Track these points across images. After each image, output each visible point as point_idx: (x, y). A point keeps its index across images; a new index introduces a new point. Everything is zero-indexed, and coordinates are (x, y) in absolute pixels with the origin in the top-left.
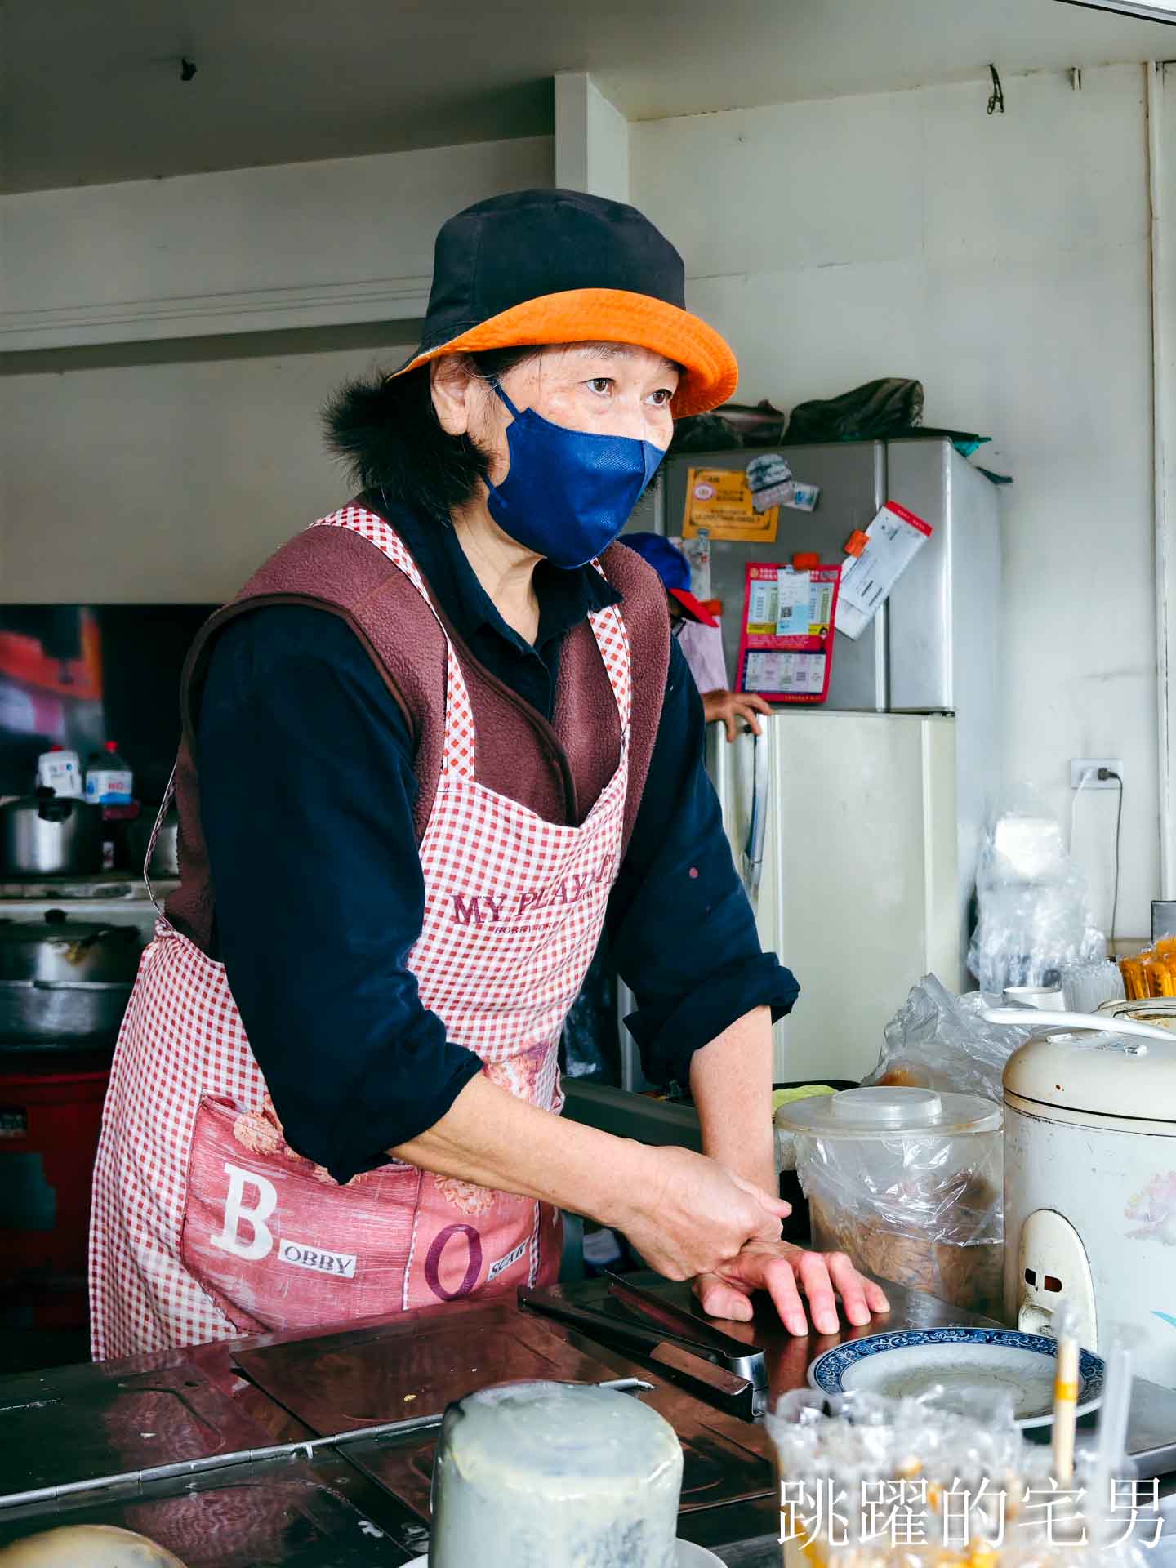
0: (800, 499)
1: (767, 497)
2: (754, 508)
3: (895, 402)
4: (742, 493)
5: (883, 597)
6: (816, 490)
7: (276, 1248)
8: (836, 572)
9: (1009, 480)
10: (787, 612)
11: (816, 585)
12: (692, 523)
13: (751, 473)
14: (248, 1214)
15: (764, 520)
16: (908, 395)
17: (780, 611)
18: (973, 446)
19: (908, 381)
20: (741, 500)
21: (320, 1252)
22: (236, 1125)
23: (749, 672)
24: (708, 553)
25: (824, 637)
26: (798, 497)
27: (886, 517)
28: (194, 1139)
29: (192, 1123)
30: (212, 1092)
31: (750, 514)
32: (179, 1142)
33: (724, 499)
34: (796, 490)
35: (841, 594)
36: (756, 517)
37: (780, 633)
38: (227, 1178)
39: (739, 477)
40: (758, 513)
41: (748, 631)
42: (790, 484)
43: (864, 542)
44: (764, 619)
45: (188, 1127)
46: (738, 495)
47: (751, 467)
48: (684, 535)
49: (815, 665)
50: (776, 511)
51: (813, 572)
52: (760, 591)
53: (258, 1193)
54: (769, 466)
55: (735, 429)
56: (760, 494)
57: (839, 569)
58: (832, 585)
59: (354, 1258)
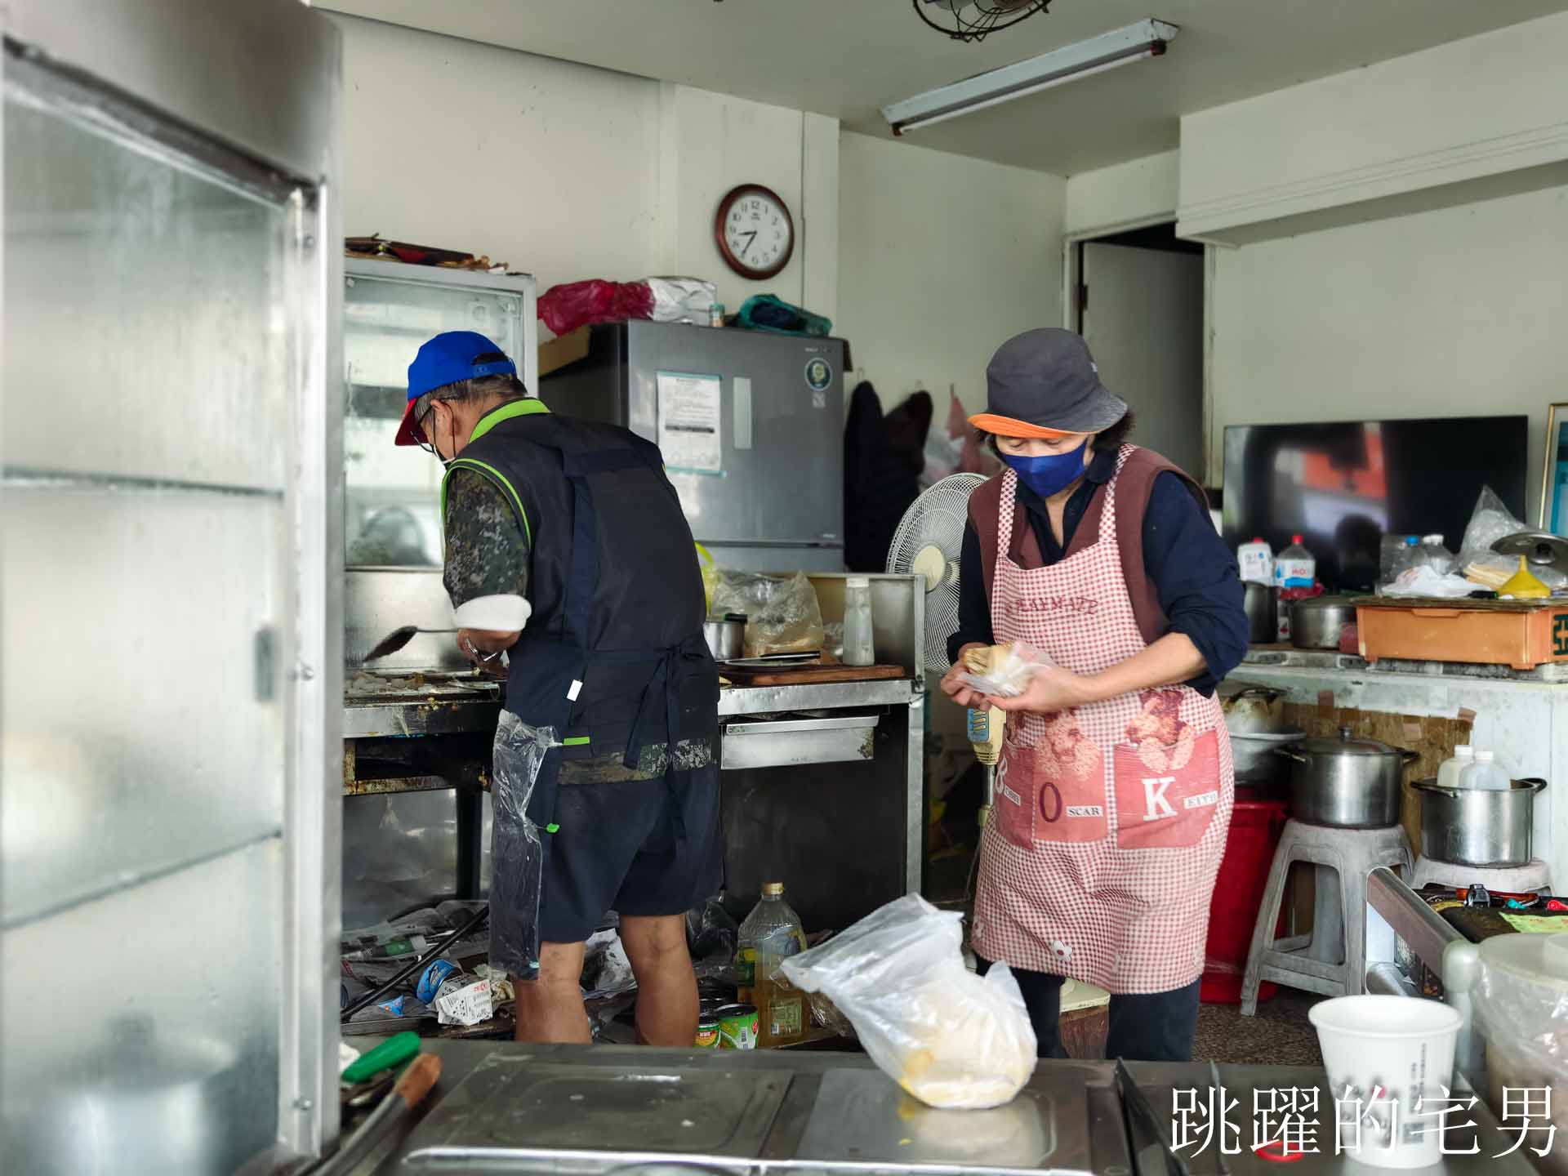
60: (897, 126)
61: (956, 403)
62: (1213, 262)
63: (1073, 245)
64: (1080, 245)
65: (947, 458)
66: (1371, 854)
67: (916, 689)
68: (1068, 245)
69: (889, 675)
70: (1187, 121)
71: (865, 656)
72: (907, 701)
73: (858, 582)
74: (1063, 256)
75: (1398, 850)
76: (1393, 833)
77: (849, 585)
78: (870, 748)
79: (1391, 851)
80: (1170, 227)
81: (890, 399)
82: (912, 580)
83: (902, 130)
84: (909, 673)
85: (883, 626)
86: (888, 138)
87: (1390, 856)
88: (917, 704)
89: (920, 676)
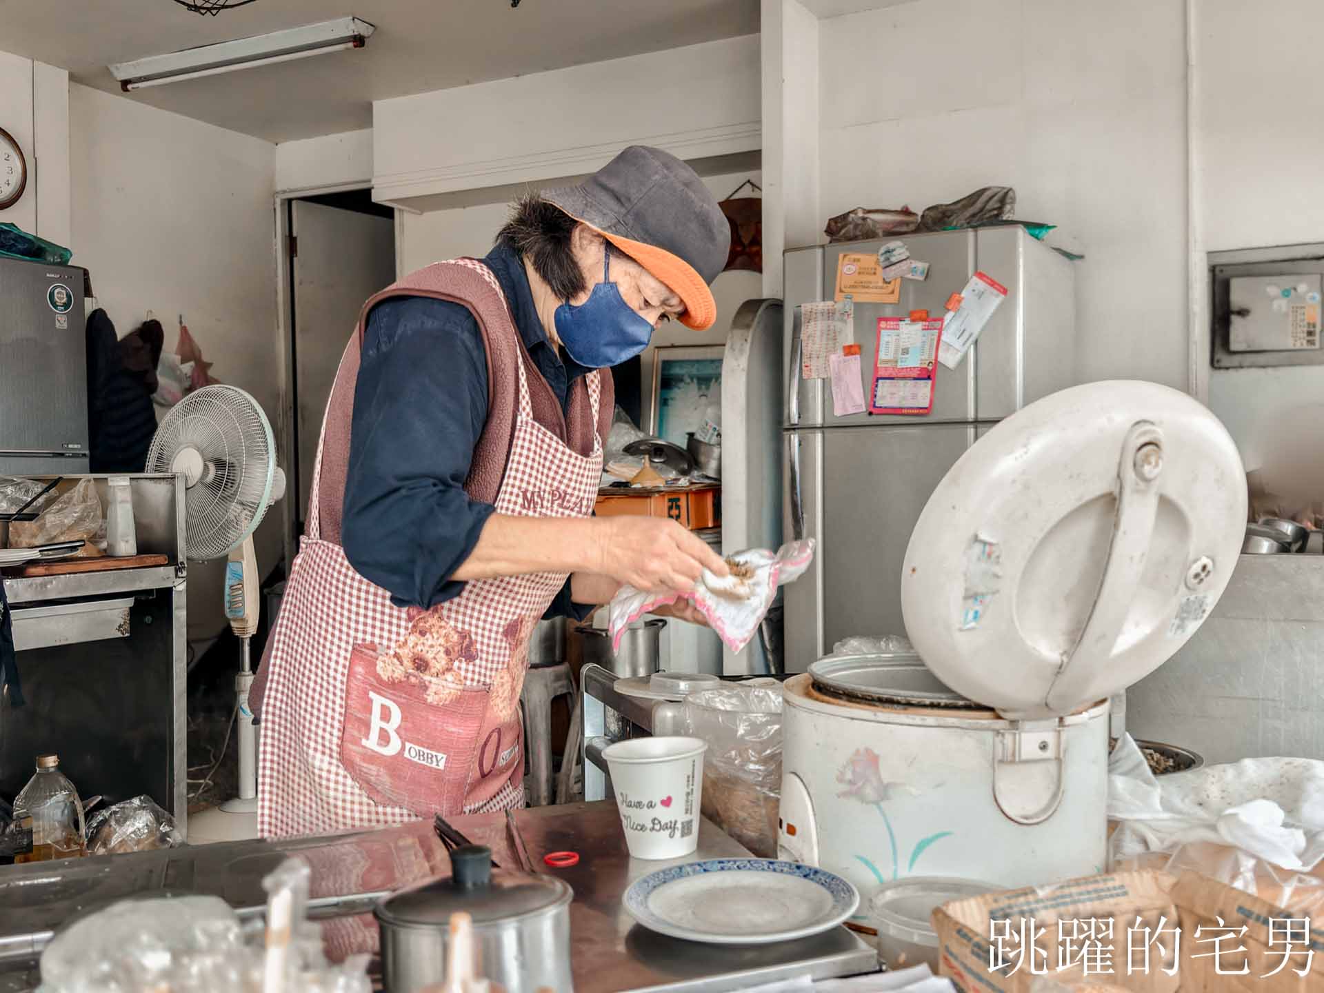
0: (916, 272)
1: (893, 272)
2: (884, 279)
3: (993, 204)
4: (875, 269)
5: (972, 339)
6: (926, 265)
7: (403, 748)
8: (940, 323)
9: (1081, 257)
10: (906, 351)
11: (925, 332)
12: (841, 291)
13: (882, 254)
14: (384, 725)
15: (890, 287)
16: (1005, 197)
17: (901, 351)
18: (1044, 232)
19: (1004, 188)
20: (875, 273)
21: (426, 751)
22: (378, 662)
23: (879, 394)
24: (852, 311)
25: (930, 368)
26: (914, 270)
27: (975, 283)
28: (348, 675)
29: (347, 664)
30: (359, 642)
31: (881, 284)
32: (339, 677)
33: (863, 273)
34: (913, 266)
35: (943, 338)
36: (885, 285)
37: (900, 365)
38: (371, 701)
39: (874, 258)
40: (886, 283)
41: (879, 365)
42: (908, 261)
43: (959, 301)
44: (890, 357)
45: (344, 666)
46: (873, 271)
47: (882, 250)
48: (836, 299)
49: (924, 388)
50: (899, 281)
51: (924, 323)
52: (887, 337)
53: (390, 712)
54: (894, 250)
55: (878, 226)
56: (888, 269)
57: (942, 320)
58: (937, 331)
59: (445, 756)
60: (125, 83)
61: (184, 330)
62: (402, 225)
63: (283, 201)
64: (290, 201)
65: (179, 379)
66: (546, 686)
67: (179, 574)
68: (278, 201)
69: (154, 564)
70: (377, 105)
71: (126, 546)
72: (170, 585)
73: (120, 483)
74: (275, 209)
75: (564, 682)
76: (562, 668)
77: (110, 484)
78: (127, 627)
79: (560, 683)
80: (367, 193)
81: (123, 327)
82: (173, 478)
83: (129, 87)
84: (172, 560)
85: (145, 521)
86: (117, 94)
87: (560, 687)
88: (180, 587)
89: (182, 563)
